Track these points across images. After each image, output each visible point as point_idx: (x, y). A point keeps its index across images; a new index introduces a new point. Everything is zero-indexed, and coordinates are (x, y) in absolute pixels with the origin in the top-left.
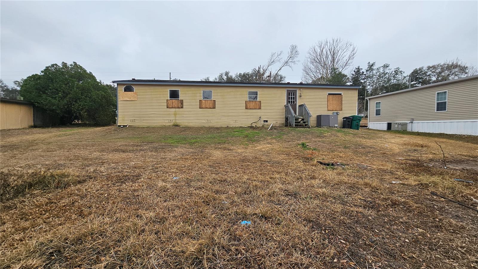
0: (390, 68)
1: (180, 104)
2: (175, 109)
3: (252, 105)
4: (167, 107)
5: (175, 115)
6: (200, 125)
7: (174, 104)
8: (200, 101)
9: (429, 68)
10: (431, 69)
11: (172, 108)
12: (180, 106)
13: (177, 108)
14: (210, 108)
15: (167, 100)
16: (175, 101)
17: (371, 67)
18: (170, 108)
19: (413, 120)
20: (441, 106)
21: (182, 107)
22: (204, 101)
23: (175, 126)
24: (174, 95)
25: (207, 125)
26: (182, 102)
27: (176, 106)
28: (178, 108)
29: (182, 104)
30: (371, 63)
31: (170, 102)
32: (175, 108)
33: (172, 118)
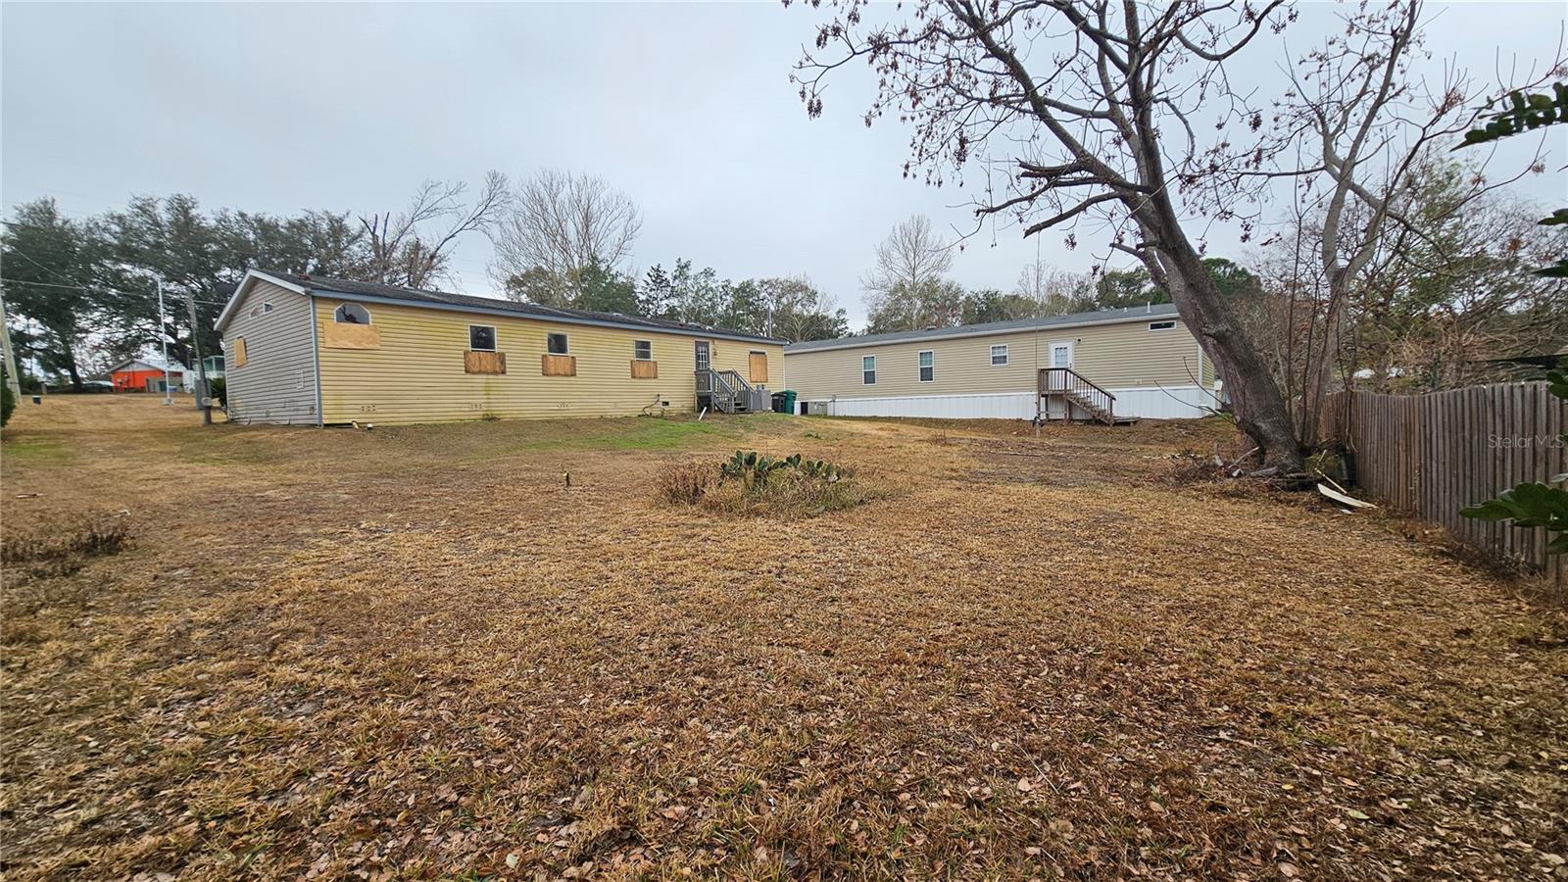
0: (715, 278)
1: (498, 364)
2: (484, 376)
3: (642, 369)
4: (467, 371)
5: (487, 391)
6: (544, 417)
7: (484, 362)
8: (544, 356)
9: (763, 283)
10: (765, 287)
11: (480, 372)
12: (498, 369)
13: (492, 373)
14: (566, 375)
15: (466, 353)
16: (484, 357)
17: (683, 268)
18: (473, 373)
19: (835, 396)
20: (870, 378)
21: (504, 372)
22: (551, 359)
23: (489, 420)
24: (482, 340)
25: (558, 416)
26: (502, 357)
27: (489, 368)
28: (495, 373)
29: (503, 362)
30: (683, 262)
31: (474, 357)
32: (488, 373)
33: (480, 399)
